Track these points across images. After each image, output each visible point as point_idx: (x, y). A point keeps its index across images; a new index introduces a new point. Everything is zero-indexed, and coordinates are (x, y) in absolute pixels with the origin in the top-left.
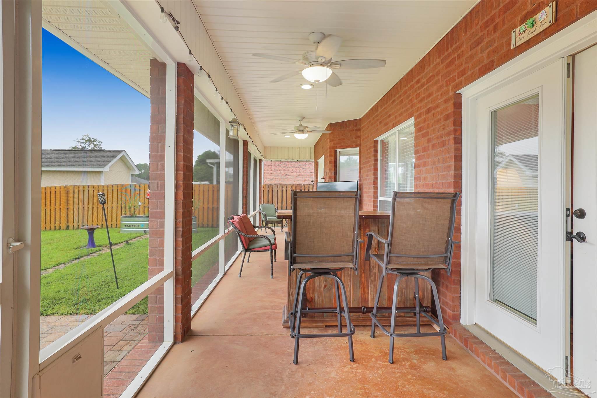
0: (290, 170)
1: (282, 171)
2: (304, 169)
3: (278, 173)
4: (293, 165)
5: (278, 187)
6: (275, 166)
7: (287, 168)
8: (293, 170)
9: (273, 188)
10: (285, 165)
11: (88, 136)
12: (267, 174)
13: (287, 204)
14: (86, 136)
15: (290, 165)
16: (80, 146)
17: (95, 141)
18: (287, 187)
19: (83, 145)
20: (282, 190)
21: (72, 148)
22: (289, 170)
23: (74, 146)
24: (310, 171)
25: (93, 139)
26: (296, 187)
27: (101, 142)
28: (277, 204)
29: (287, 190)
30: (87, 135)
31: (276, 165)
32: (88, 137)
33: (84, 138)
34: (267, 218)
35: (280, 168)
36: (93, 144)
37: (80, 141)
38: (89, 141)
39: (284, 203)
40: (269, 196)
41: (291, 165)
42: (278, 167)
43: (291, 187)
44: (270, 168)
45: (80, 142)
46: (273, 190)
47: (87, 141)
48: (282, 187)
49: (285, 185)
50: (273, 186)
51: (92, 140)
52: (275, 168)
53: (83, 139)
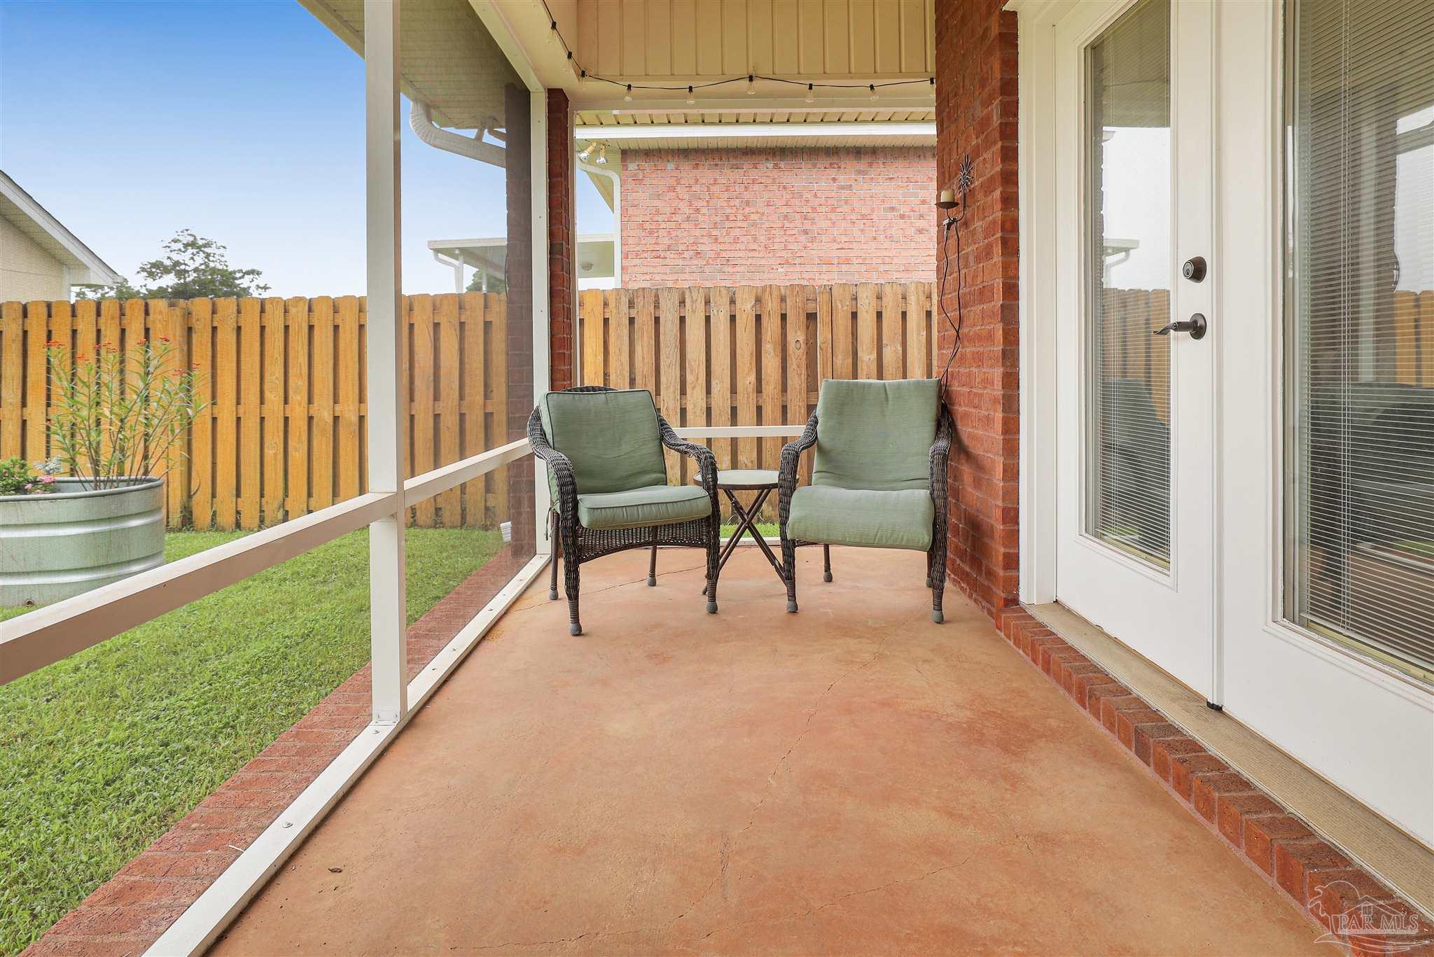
0: (742, 239)
1: (707, 247)
2: (806, 232)
3: (686, 255)
4: (753, 217)
5: (682, 302)
6: (672, 225)
7: (728, 234)
8: (755, 240)
9: (657, 307)
10: (718, 219)
11: (189, 232)
12: (638, 261)
13: (734, 390)
14: (186, 233)
15: (740, 217)
16: (169, 258)
17: (208, 245)
18: (733, 302)
19: (176, 257)
20: (708, 319)
21: (149, 266)
22: (736, 240)
23: (154, 261)
24: (835, 241)
25: (202, 239)
26: (783, 299)
27: (224, 247)
28: (683, 392)
29: (733, 318)
30: (187, 230)
31: (678, 218)
32: (191, 235)
33: (179, 238)
34: (587, 502)
35: (698, 233)
36: (204, 252)
37: (169, 247)
38: (193, 244)
39: (721, 386)
40: (638, 349)
41: (746, 218)
42: (685, 225)
43: (758, 300)
44: (651, 233)
45: (168, 250)
46: (657, 320)
47: (186, 245)
48: (707, 302)
49: (724, 292)
50: (657, 296)
51: (200, 242)
52: (674, 234)
53: (175, 241)
